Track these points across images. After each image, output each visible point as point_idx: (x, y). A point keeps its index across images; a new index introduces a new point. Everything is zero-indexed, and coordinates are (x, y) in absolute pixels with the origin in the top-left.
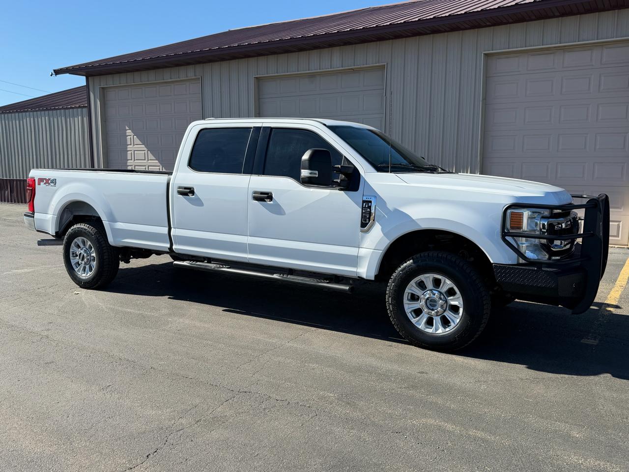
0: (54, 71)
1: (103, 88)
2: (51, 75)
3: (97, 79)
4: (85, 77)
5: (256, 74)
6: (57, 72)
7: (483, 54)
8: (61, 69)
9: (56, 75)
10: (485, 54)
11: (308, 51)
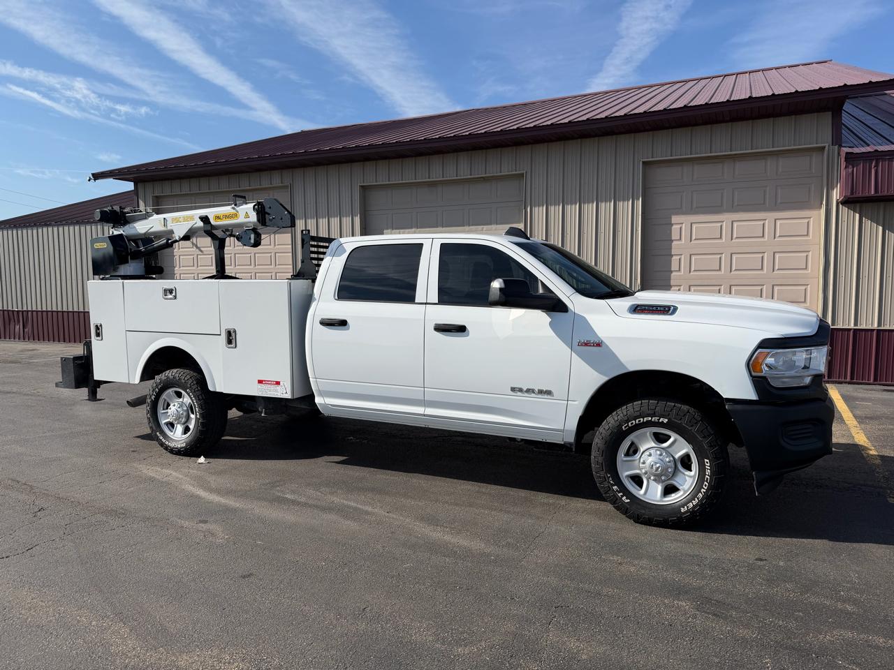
0: (93, 175)
1: (157, 197)
2: (89, 180)
3: (149, 186)
4: (132, 183)
5: (362, 181)
6: (97, 176)
7: (641, 163)
8: (102, 173)
9: (95, 180)
10: (643, 162)
11: (427, 157)
